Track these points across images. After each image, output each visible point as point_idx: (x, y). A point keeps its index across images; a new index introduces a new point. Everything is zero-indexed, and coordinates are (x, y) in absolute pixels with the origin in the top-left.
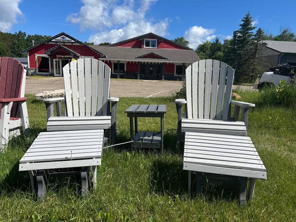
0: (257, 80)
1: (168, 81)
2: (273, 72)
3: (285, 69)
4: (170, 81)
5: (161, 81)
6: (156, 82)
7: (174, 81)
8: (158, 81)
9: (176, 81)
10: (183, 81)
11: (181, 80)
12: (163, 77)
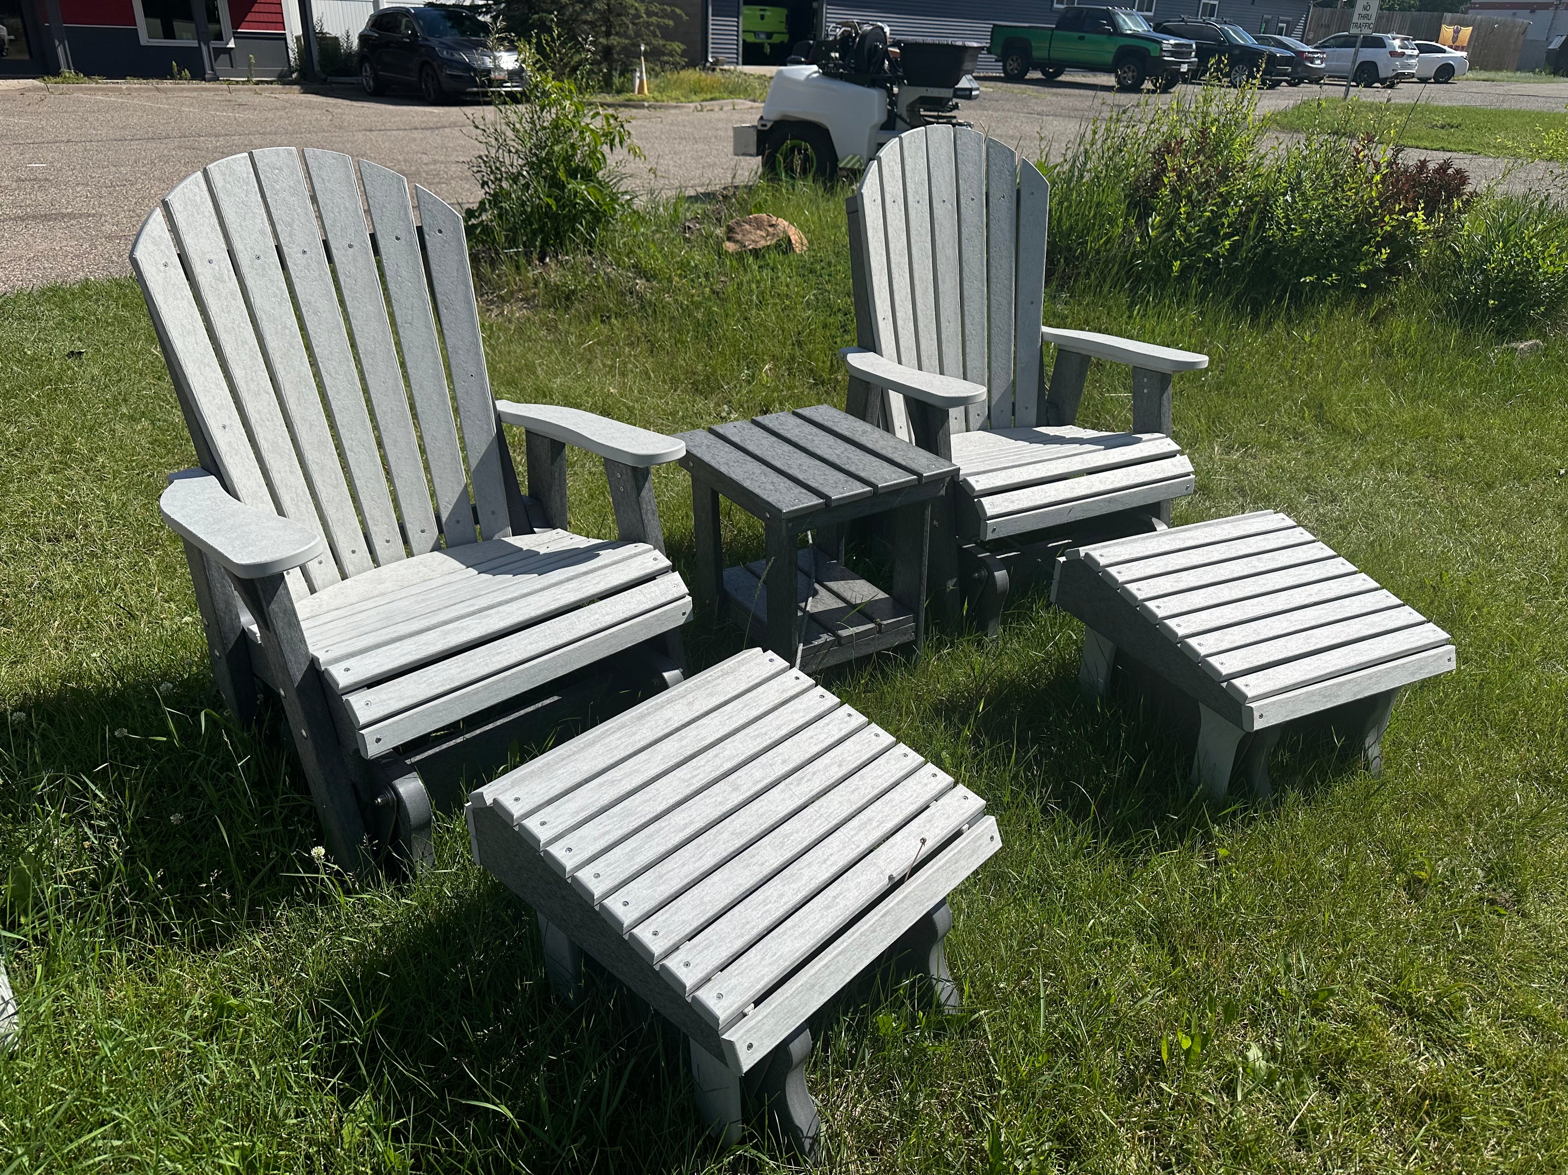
0: (641, 72)
1: (110, 84)
2: (815, 68)
3: (870, 50)
4: (123, 84)
5: (51, 83)
6: (22, 92)
7: (154, 83)
8: (36, 89)
9: (168, 84)
10: (215, 79)
11: (198, 74)
12: (60, 50)
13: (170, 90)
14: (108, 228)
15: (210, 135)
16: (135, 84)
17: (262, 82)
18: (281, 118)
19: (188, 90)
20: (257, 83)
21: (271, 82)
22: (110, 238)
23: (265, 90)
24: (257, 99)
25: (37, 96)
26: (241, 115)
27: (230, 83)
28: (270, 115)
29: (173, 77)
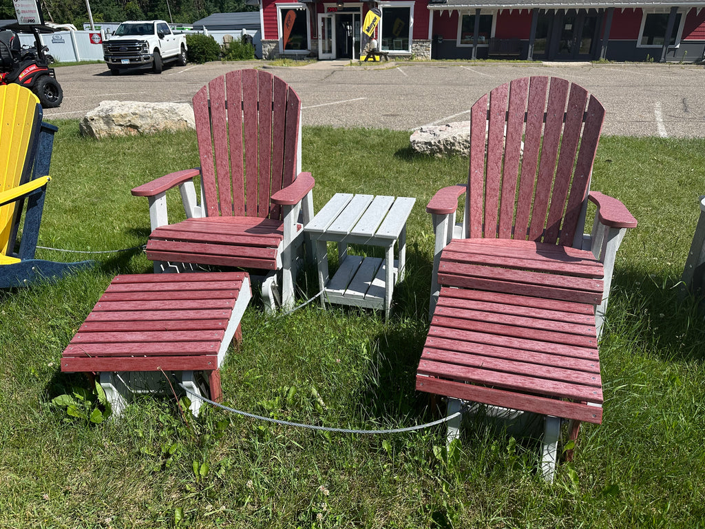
1: (618, 64)
4: (622, 64)
5: (595, 64)
6: (582, 67)
8: (588, 65)
9: (642, 64)
10: (664, 62)
11: (657, 60)
12: (603, 50)
13: (642, 66)
14: (618, 118)
15: (658, 85)
16: (628, 64)
17: (687, 63)
18: (693, 79)
19: (650, 67)
20: (684, 64)
21: (691, 64)
22: (619, 122)
23: (686, 67)
24: (682, 71)
25: (588, 68)
26: (673, 78)
27: (671, 64)
28: (688, 78)
29: (645, 61)
